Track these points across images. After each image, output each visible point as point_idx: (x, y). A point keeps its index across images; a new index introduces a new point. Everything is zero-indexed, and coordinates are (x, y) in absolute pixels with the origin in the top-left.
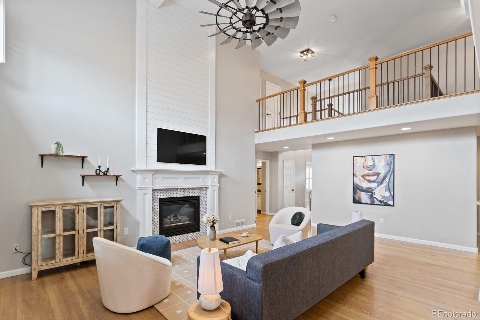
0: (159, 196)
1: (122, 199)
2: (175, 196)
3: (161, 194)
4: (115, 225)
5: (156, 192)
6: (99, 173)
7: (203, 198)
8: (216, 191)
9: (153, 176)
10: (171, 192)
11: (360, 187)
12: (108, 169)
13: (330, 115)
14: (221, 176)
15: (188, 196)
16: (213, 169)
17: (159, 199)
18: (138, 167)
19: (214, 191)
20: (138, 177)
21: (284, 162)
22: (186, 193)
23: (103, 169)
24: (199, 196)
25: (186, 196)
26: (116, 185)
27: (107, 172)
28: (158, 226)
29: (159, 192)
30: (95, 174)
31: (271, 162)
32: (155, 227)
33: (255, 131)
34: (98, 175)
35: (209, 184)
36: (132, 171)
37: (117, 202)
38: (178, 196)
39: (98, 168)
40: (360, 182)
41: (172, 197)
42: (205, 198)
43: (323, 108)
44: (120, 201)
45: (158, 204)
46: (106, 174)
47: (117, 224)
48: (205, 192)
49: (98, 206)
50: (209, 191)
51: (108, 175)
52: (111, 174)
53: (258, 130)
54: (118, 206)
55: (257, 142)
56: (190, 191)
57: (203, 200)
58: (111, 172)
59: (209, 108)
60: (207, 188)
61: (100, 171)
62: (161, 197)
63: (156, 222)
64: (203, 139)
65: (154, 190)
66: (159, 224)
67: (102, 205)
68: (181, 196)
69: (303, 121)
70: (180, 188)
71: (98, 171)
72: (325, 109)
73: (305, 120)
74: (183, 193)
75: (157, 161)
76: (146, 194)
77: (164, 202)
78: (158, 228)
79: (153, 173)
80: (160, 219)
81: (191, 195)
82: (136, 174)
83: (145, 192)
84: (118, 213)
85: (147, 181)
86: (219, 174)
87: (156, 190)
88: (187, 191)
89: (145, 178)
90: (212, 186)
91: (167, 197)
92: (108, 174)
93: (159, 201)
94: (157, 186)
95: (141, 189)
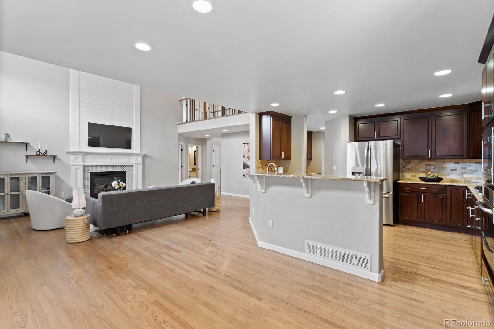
0: (90, 170)
1: (56, 171)
2: (104, 171)
3: (91, 169)
4: (51, 189)
5: (87, 168)
6: (39, 154)
7: (129, 172)
8: (139, 168)
9: (84, 157)
10: (100, 168)
11: (247, 164)
12: (46, 151)
13: (223, 114)
14: (144, 157)
15: (116, 171)
16: (139, 152)
17: (90, 173)
18: (72, 150)
19: (137, 168)
20: (72, 157)
21: (213, 147)
22: (114, 169)
23: (42, 151)
24: (125, 171)
25: (113, 171)
26: (54, 162)
27: (46, 153)
28: (89, 192)
29: (90, 168)
30: (36, 155)
31: (202, 146)
32: (86, 192)
33: (178, 123)
34: (38, 155)
35: (133, 163)
36: (67, 152)
37: (52, 173)
38: (106, 171)
39: (38, 151)
40: (247, 161)
41: (102, 171)
42: (131, 172)
43: (219, 110)
44: (55, 173)
45: (89, 176)
46: (44, 155)
47: (52, 188)
48: (131, 168)
49: (38, 176)
50: (134, 167)
51: (46, 156)
52: (49, 155)
53: (180, 123)
54: (53, 176)
55: (179, 132)
56: (117, 167)
57: (129, 174)
58: (49, 154)
59: (134, 108)
60: (132, 166)
61: (40, 152)
62: (92, 171)
63: (87, 189)
64: (129, 130)
65: (85, 167)
66: (90, 191)
67: (40, 175)
68: (109, 171)
69: (204, 118)
70: (109, 166)
71: (38, 153)
72: (220, 111)
73: (206, 117)
74: (111, 169)
75: (88, 146)
76: (78, 169)
77: (94, 175)
78: (89, 193)
79: (83, 154)
80: (91, 186)
81: (118, 171)
82: (71, 155)
83: (77, 167)
84: (53, 181)
85: (79, 160)
86: (142, 155)
87: (87, 166)
88: (115, 167)
89: (76, 158)
90: (136, 164)
91: (96, 171)
92: (46, 154)
93: (90, 174)
94: (87, 164)
95: (74, 165)
